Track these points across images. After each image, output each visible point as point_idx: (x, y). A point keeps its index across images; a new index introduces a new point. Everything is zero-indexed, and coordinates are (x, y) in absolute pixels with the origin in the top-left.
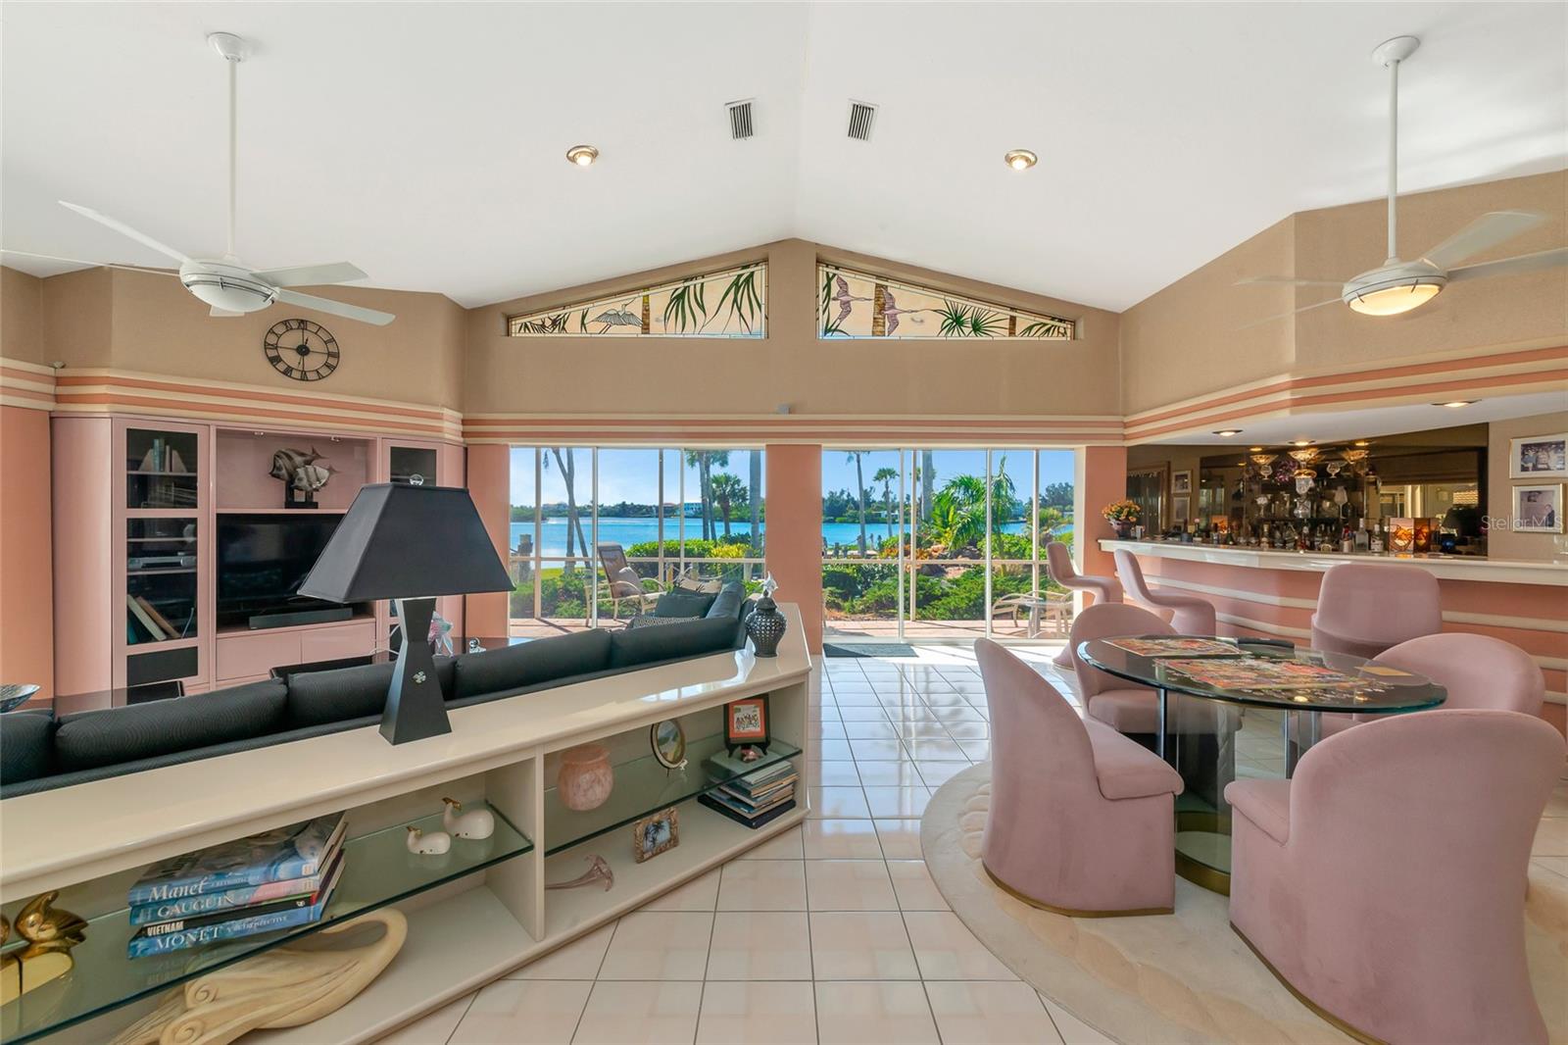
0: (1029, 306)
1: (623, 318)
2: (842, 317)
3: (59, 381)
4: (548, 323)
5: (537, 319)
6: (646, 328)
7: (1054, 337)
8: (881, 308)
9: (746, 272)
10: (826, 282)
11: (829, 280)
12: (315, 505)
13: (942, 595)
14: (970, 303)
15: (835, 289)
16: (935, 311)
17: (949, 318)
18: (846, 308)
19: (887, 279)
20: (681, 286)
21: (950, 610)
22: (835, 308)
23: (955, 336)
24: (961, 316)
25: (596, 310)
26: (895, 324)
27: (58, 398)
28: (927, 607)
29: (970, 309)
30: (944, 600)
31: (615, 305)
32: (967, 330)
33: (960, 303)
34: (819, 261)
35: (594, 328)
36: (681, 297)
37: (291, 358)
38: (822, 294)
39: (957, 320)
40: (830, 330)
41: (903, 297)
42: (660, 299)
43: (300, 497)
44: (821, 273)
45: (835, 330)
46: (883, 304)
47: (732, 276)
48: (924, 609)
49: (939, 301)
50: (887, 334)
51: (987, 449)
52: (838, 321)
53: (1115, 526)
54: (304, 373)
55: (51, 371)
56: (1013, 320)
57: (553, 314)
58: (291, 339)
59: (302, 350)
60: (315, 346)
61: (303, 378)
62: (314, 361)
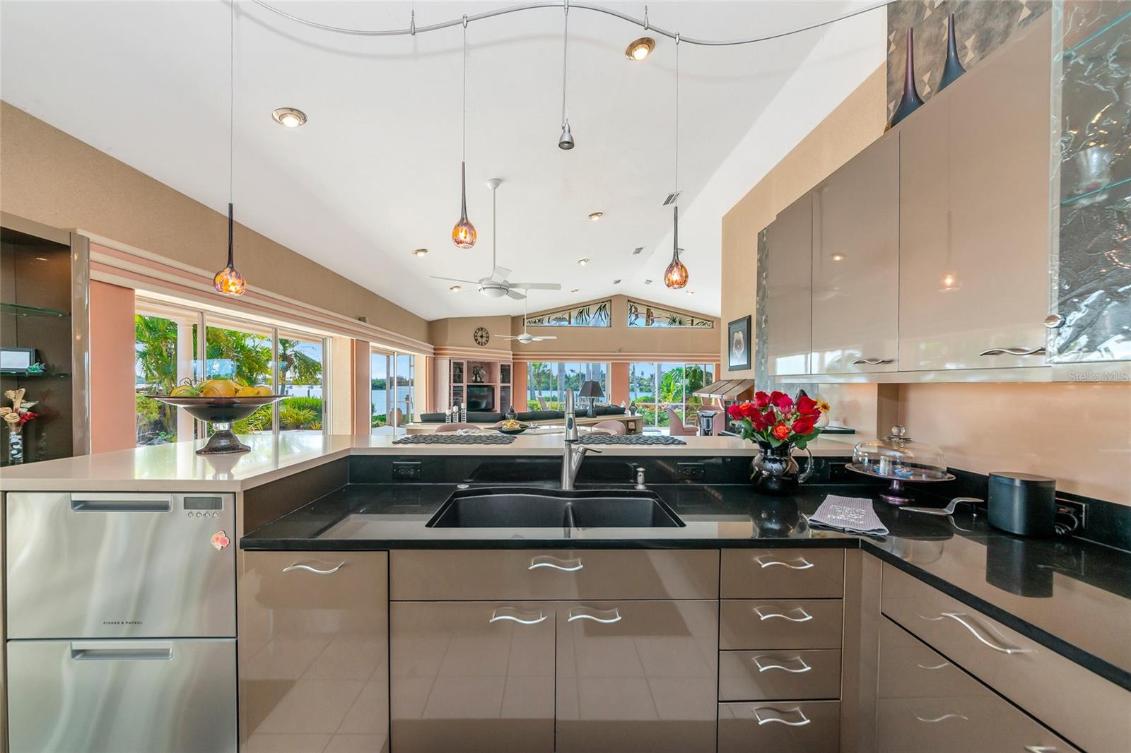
0: (697, 317)
1: (564, 319)
2: (635, 319)
3: (435, 349)
4: (537, 320)
5: (533, 319)
6: (570, 323)
7: (706, 327)
8: (648, 317)
9: (604, 304)
11: (631, 307)
12: (483, 382)
14: (678, 315)
15: (633, 310)
16: (667, 317)
17: (671, 320)
18: (637, 316)
19: (650, 308)
20: (582, 309)
22: (633, 317)
23: (673, 326)
24: (675, 319)
25: (553, 317)
26: (653, 322)
27: (434, 354)
29: (678, 317)
31: (560, 315)
32: (677, 324)
33: (675, 315)
34: (628, 301)
35: (553, 323)
36: (582, 312)
37: (479, 339)
38: (629, 312)
39: (674, 321)
40: (631, 324)
41: (655, 312)
42: (575, 313)
43: (479, 379)
44: (629, 305)
45: (633, 324)
46: (649, 315)
47: (599, 305)
49: (669, 315)
50: (650, 326)
52: (634, 321)
54: (482, 343)
55: (433, 346)
56: (692, 320)
57: (539, 318)
58: (480, 334)
59: (482, 337)
60: (484, 335)
61: (482, 345)
62: (484, 339)
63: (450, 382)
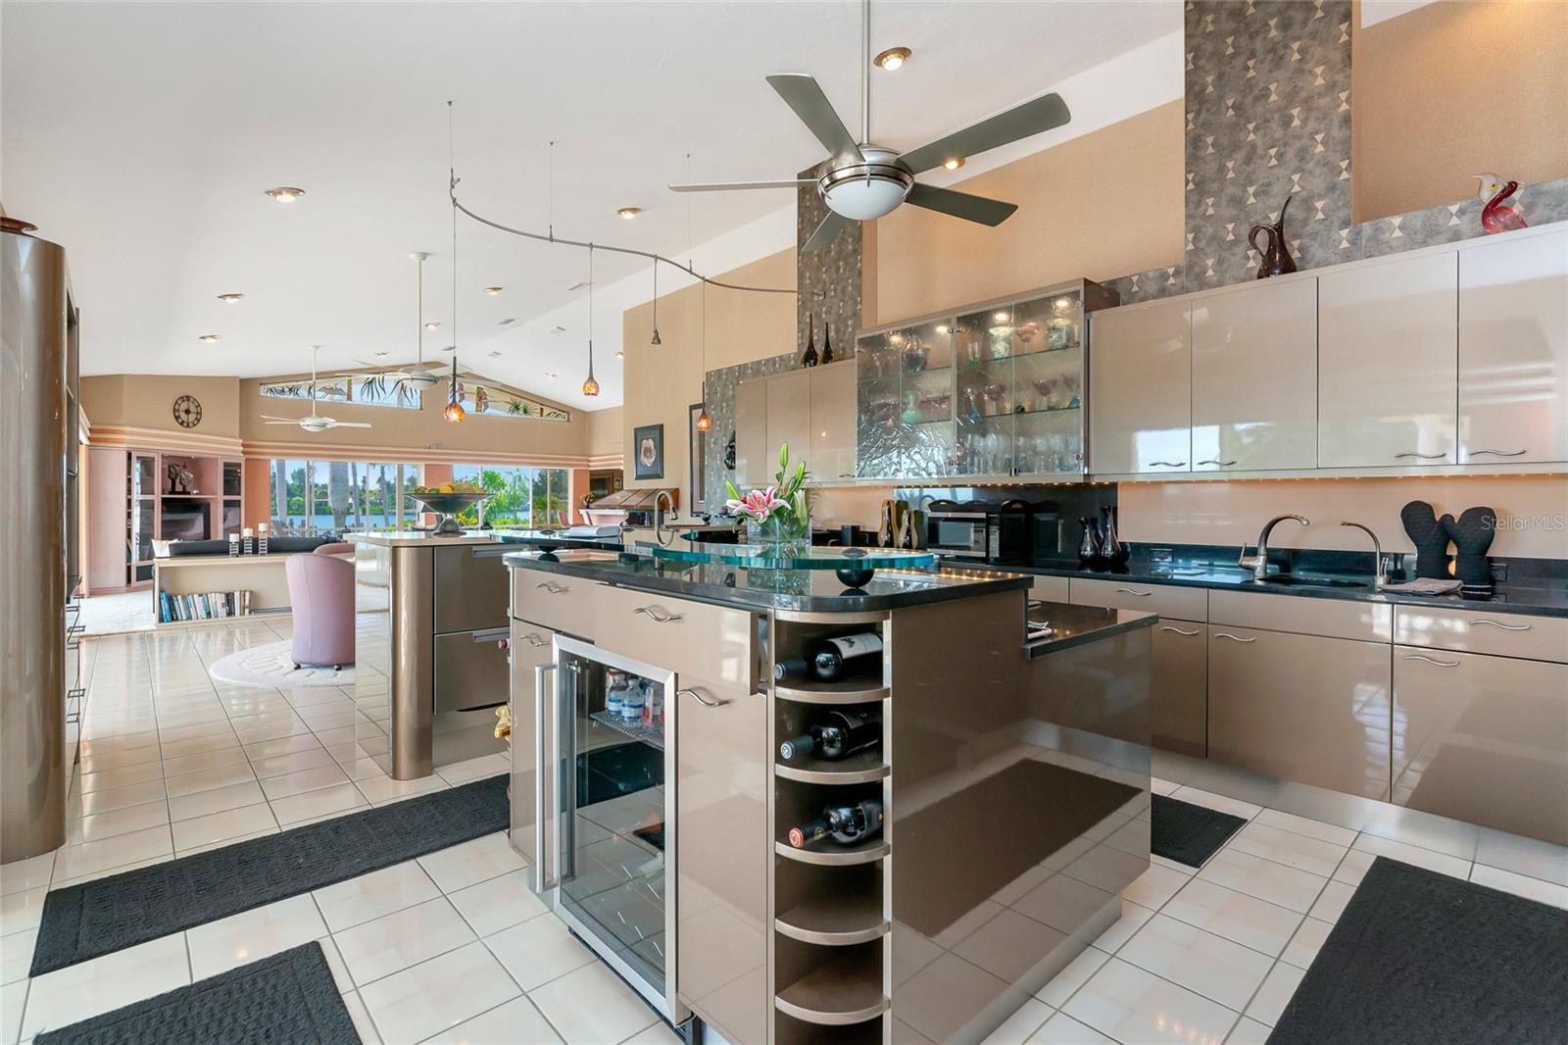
0: (548, 404)
1: (338, 391)
2: (460, 401)
3: (91, 431)
4: (286, 390)
5: (279, 386)
6: (349, 397)
7: (560, 419)
8: (480, 398)
12: (189, 493)
14: (522, 400)
16: (507, 404)
17: (512, 407)
18: (462, 397)
19: (482, 386)
20: (371, 376)
23: (516, 415)
24: (518, 406)
25: (321, 383)
26: (487, 408)
27: (90, 440)
29: (523, 403)
31: (330, 383)
32: (521, 413)
33: (519, 399)
35: (317, 395)
36: (371, 382)
37: (184, 416)
38: (449, 389)
39: (517, 408)
41: (489, 393)
42: (357, 382)
43: (179, 488)
49: (507, 398)
50: (484, 413)
53: (586, 504)
54: (188, 424)
56: (542, 409)
57: (290, 385)
58: (184, 406)
59: (187, 412)
60: (192, 409)
61: (188, 426)
62: (192, 417)
63: (129, 491)
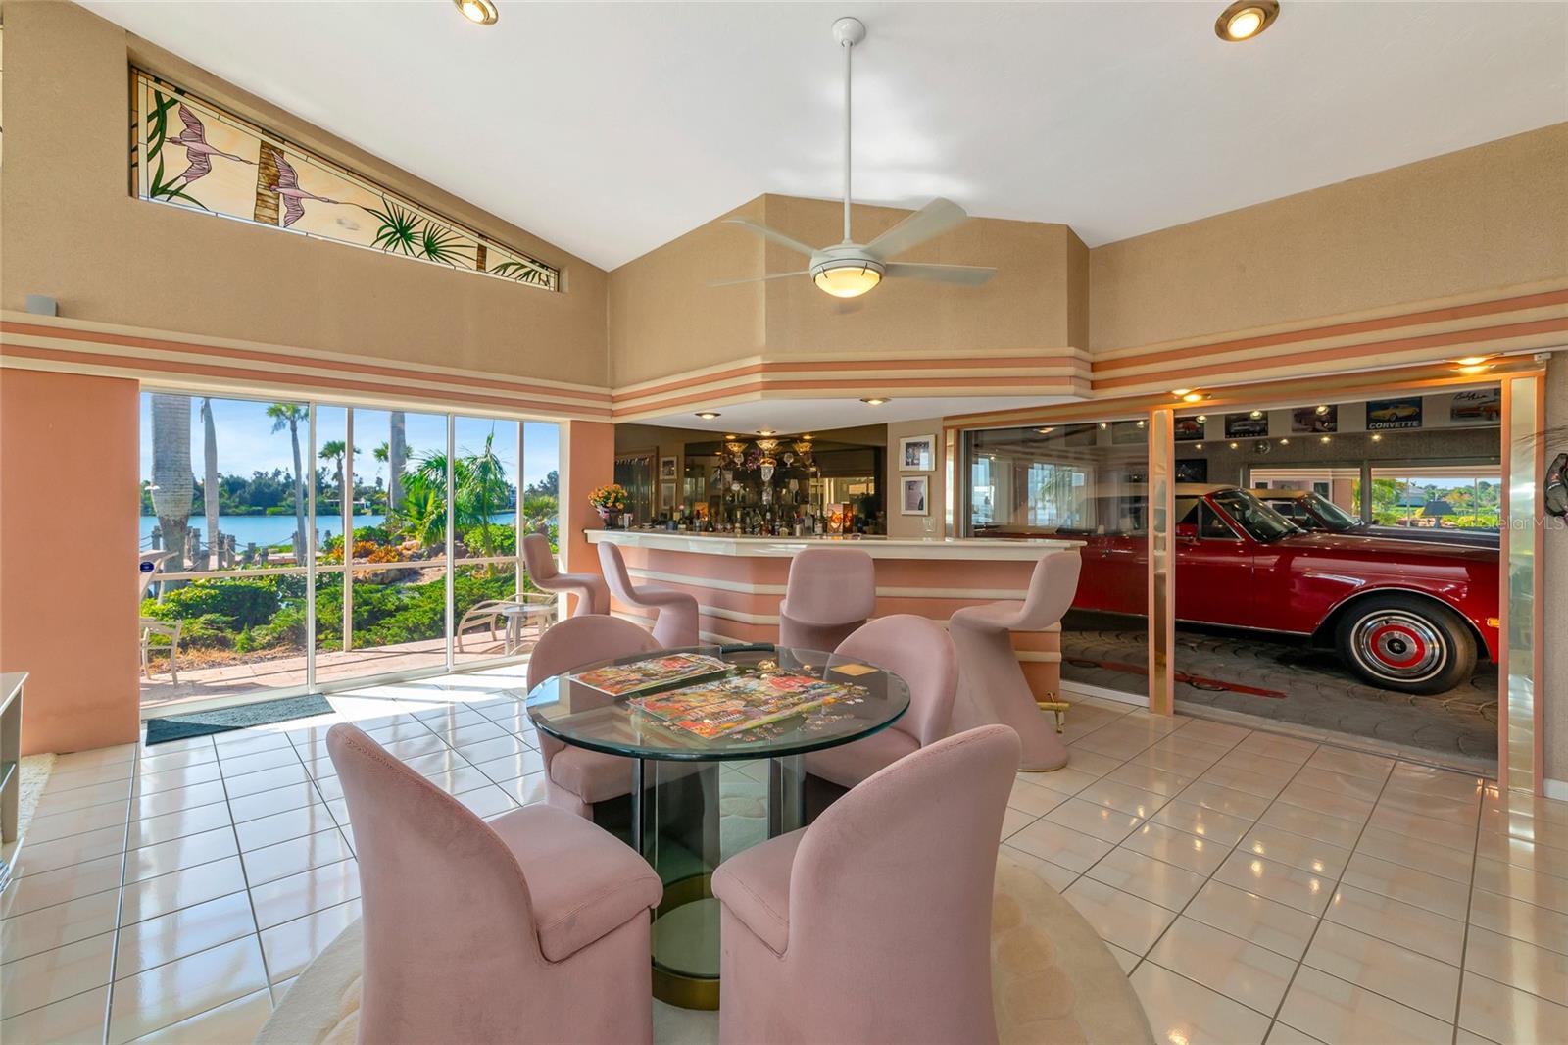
0: (503, 238)
2: (191, 175)
7: (534, 283)
8: (271, 181)
10: (153, 107)
11: (161, 105)
13: (398, 609)
14: (421, 213)
15: (175, 126)
16: (368, 210)
17: (389, 226)
18: (200, 164)
19: (283, 141)
21: (409, 630)
22: (175, 160)
23: (399, 251)
24: (409, 228)
26: (297, 212)
28: (373, 628)
29: (423, 223)
30: (400, 616)
32: (418, 249)
33: (408, 211)
38: (147, 124)
39: (402, 232)
40: (164, 191)
41: (310, 176)
44: (142, 89)
45: (177, 193)
46: (273, 177)
48: (370, 631)
49: (375, 199)
50: (282, 223)
51: (447, 414)
52: (182, 181)
53: (603, 515)
56: (482, 250)
